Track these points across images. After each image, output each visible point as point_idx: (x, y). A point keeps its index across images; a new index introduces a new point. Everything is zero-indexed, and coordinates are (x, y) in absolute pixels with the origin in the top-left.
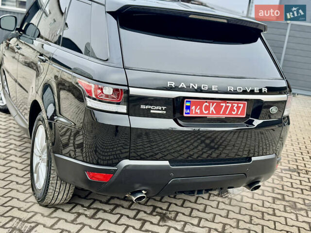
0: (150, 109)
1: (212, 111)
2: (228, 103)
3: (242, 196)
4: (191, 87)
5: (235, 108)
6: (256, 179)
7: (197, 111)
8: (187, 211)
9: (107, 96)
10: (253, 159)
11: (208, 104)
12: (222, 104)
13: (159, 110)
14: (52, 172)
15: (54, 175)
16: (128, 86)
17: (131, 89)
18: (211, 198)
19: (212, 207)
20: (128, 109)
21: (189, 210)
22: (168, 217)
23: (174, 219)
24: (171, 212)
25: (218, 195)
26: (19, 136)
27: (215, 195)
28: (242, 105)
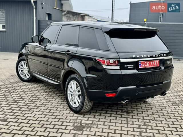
0: (128, 67)
1: (148, 65)
4: (141, 57)
5: (155, 63)
7: (143, 66)
9: (111, 63)
10: (164, 82)
11: (146, 63)
12: (151, 62)
13: (131, 66)
14: (85, 98)
15: (86, 99)
16: (120, 59)
17: (121, 60)
19: (144, 107)
20: (120, 68)
21: (136, 109)
22: (129, 113)
23: (132, 113)
24: (129, 111)
25: (144, 103)
26: (44, 91)
27: (142, 103)
28: (158, 62)
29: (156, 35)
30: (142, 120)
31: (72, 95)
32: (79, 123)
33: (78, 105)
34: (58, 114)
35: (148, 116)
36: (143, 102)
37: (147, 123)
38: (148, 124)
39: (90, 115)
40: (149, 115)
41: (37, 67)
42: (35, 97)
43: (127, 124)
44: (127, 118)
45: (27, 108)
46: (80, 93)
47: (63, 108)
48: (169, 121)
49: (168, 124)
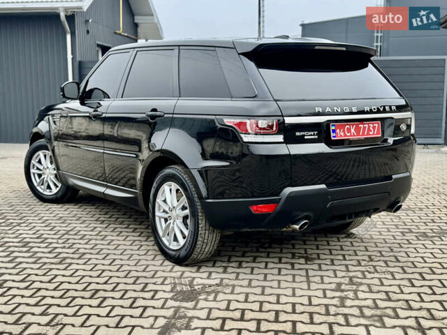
0: (304, 135)
1: (353, 133)
2: (364, 124)
3: (370, 235)
4: (335, 111)
5: (371, 128)
6: (396, 199)
7: (341, 134)
9: (261, 129)
10: (394, 177)
11: (349, 127)
12: (360, 126)
13: (311, 135)
14: (200, 222)
15: (202, 223)
16: (282, 116)
18: (341, 240)
19: (347, 246)
21: (328, 251)
22: (312, 258)
23: (319, 258)
24: (311, 254)
25: (346, 237)
26: (97, 220)
27: (343, 238)
28: (377, 125)
29: (369, 64)
30: (344, 274)
31: (166, 220)
32: (186, 285)
33: (182, 242)
34: (134, 268)
35: (359, 264)
36: (344, 236)
37: (358, 278)
38: (359, 280)
39: (213, 266)
40: (361, 262)
41: (78, 166)
42: (75, 234)
43: (309, 282)
44: (307, 270)
45: (55, 257)
46: (187, 212)
47: (145, 254)
48: (413, 273)
49: (410, 280)
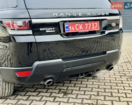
0: (46, 30)
1: (81, 28)
2: (89, 23)
3: (104, 77)
4: (67, 15)
5: (93, 26)
6: (110, 63)
7: (72, 29)
8: (77, 89)
9: (20, 26)
11: (78, 25)
12: (86, 24)
13: (51, 30)
16: (31, 19)
18: (89, 81)
19: (90, 85)
20: (33, 32)
21: (79, 88)
22: (68, 93)
24: (69, 90)
28: (97, 23)
35: (90, 98)
36: (91, 78)
39: (14, 99)
44: (60, 102)
